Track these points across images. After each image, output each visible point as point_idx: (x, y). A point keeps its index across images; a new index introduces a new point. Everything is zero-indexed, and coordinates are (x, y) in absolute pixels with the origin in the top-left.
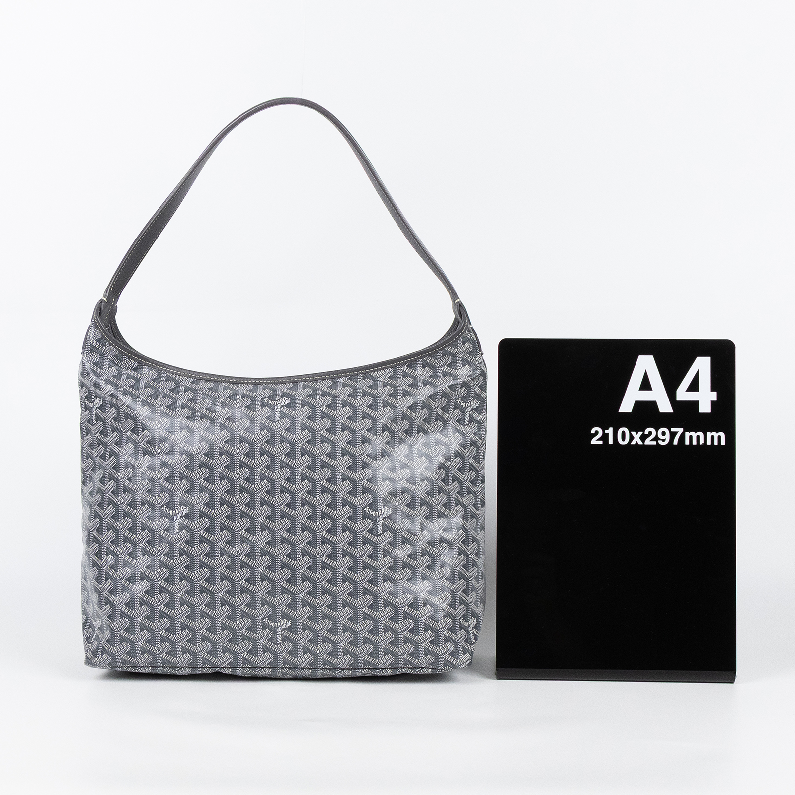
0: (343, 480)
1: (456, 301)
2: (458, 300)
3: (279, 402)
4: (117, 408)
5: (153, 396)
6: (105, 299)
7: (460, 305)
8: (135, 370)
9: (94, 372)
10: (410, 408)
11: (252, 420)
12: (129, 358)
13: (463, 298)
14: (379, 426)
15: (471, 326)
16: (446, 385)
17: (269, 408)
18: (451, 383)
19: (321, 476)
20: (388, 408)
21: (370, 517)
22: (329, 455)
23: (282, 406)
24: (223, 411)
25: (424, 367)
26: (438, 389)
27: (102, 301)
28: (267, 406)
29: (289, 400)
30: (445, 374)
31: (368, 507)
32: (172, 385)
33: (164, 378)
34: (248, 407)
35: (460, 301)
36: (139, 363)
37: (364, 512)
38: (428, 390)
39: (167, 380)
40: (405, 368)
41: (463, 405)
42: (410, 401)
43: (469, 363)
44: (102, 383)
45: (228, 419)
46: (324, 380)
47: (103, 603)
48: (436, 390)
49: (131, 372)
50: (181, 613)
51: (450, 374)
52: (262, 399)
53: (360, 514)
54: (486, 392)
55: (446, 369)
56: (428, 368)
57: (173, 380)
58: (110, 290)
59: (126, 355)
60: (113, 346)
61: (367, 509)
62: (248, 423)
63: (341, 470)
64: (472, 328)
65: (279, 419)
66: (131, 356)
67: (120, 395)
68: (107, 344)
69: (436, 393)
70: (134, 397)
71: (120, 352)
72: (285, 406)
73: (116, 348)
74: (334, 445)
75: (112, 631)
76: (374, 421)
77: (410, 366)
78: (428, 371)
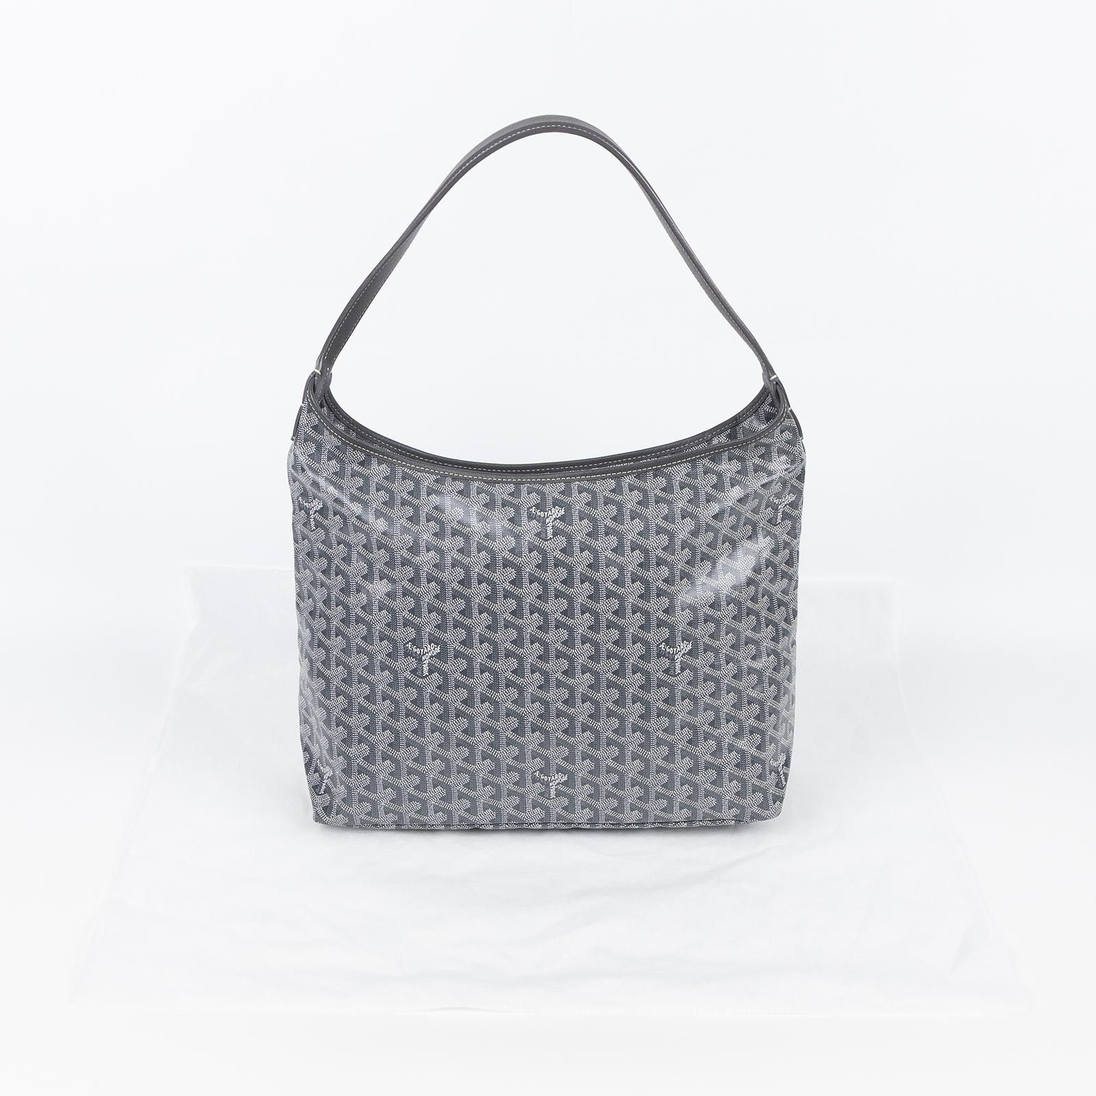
0: (634, 612)
1: (772, 378)
2: (775, 376)
3: (550, 513)
4: (344, 517)
5: (389, 503)
6: (318, 372)
7: (777, 383)
8: (362, 464)
9: (310, 468)
10: (715, 517)
11: (517, 537)
12: (354, 450)
13: (781, 374)
14: (678, 542)
15: (790, 409)
16: (759, 484)
17: (538, 521)
18: (765, 480)
19: (606, 607)
20: (688, 519)
21: (667, 655)
22: (615, 582)
23: (555, 519)
24: (480, 525)
25: (730, 459)
26: (749, 490)
27: (314, 374)
28: (535, 518)
29: (563, 510)
30: (757, 469)
31: (663, 644)
32: (410, 485)
33: (399, 475)
34: (511, 520)
35: (777, 377)
36: (368, 455)
37: (659, 649)
38: (736, 492)
39: (404, 478)
40: (706, 462)
41: (776, 501)
42: (715, 508)
43: (787, 453)
44: (322, 482)
45: (487, 536)
46: (604, 479)
47: (335, 753)
48: (747, 492)
49: (357, 468)
50: (433, 768)
51: (764, 469)
52: (528, 509)
53: (654, 653)
54: (803, 483)
55: (757, 461)
56: (735, 461)
57: (411, 478)
58: (324, 359)
59: (350, 446)
60: (335, 436)
61: (662, 646)
62: (512, 541)
63: (631, 600)
64: (791, 411)
65: (552, 537)
66: (357, 448)
67: (346, 500)
68: (326, 432)
69: (747, 496)
70: (365, 504)
71: (343, 443)
72: (559, 519)
73: (338, 438)
74: (621, 569)
75: (348, 788)
76: (672, 536)
77: (713, 460)
78: (735, 466)
